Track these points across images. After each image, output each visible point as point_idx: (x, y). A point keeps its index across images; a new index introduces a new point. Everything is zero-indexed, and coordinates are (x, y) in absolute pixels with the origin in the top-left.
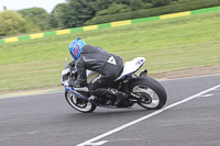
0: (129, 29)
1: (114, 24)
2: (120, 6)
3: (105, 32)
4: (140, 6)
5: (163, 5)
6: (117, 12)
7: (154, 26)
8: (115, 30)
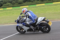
0: (12, 10)
1: (8, 8)
2: (9, 4)
3: (5, 10)
4: (15, 4)
5: (21, 4)
6: (9, 5)
7: (19, 9)
8: (8, 10)
